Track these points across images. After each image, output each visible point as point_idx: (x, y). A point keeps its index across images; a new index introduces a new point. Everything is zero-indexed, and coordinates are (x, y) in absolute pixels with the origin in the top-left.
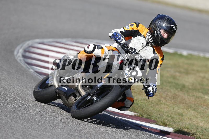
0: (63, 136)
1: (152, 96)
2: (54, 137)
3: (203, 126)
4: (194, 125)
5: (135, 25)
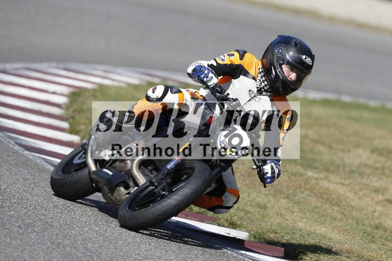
0: (43, 247)
1: (271, 182)
2: (26, 247)
3: (305, 227)
4: (288, 226)
5: (237, 54)
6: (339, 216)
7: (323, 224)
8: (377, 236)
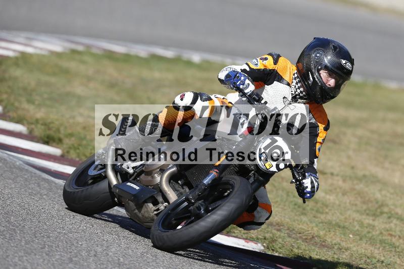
5: (270, 58)
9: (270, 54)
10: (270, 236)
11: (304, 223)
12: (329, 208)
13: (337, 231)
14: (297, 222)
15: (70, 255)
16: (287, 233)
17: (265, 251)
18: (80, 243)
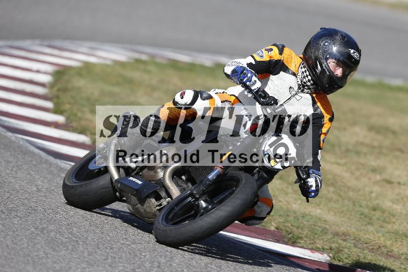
0: (27, 232)
1: (314, 197)
3: (299, 209)
5: (275, 49)
6: (335, 197)
7: (318, 205)
8: (374, 218)
9: (273, 45)
10: (336, 247)
11: (370, 233)
12: (396, 218)
13: (404, 241)
14: (363, 232)
15: (134, 267)
16: (354, 243)
17: (331, 261)
18: (144, 254)
